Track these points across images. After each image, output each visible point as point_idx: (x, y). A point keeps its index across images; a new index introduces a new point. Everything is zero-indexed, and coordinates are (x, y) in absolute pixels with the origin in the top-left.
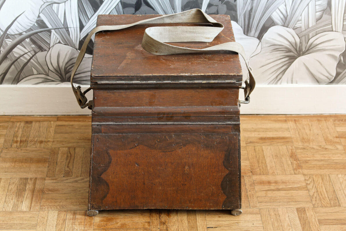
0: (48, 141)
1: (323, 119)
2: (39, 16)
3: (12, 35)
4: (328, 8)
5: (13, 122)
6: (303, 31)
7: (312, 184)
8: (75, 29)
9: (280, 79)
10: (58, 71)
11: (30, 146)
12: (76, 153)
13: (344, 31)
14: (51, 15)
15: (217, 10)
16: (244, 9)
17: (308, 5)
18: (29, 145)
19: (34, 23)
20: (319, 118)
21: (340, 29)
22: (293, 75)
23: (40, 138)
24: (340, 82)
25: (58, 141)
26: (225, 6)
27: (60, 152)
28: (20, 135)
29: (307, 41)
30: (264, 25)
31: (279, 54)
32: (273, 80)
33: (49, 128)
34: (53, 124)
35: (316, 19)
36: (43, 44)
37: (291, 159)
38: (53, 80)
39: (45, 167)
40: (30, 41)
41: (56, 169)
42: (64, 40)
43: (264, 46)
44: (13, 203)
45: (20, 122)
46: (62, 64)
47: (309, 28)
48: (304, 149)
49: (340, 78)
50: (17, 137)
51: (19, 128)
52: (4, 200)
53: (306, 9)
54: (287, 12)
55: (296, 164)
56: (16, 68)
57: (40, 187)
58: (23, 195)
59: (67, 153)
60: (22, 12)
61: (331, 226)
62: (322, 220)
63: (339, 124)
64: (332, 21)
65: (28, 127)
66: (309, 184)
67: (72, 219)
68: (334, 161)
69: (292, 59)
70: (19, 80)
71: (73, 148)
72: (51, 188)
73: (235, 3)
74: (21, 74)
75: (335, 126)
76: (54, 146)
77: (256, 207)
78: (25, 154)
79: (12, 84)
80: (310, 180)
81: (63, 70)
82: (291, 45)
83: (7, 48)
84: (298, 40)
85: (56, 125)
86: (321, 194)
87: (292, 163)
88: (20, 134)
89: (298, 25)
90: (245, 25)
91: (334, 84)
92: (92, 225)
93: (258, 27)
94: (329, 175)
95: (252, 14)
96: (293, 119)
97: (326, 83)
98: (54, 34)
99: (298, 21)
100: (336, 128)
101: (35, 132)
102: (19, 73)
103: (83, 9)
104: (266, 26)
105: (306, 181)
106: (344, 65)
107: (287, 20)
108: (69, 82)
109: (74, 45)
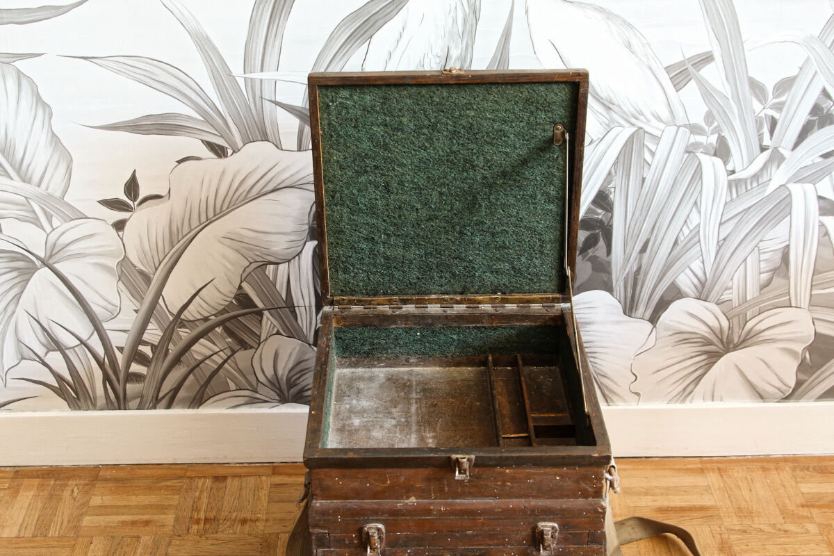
0: (257, 520)
1: (772, 466)
2: (240, 287)
3: (191, 321)
4: (783, 264)
5: (192, 478)
6: (736, 307)
8: (307, 308)
9: (690, 393)
10: (275, 384)
11: (223, 531)
13: (812, 306)
14: (262, 284)
16: (625, 270)
17: (745, 260)
18: (222, 527)
19: (230, 299)
20: (765, 464)
21: (805, 302)
22: (714, 385)
23: (241, 512)
24: (805, 397)
25: (275, 519)
26: (589, 265)
28: (204, 507)
29: (742, 326)
30: (662, 298)
31: (688, 349)
32: (678, 394)
33: (258, 491)
34: (266, 481)
35: (760, 286)
36: (248, 336)
38: (267, 399)
40: (223, 331)
42: (286, 329)
43: (662, 335)
45: (204, 477)
46: (283, 371)
47: (746, 301)
49: (803, 391)
50: (198, 510)
51: (202, 492)
53: (742, 267)
54: (705, 273)
56: (197, 380)
60: (210, 281)
63: (803, 478)
64: (789, 289)
65: (218, 490)
69: (714, 357)
70: (203, 401)
73: (607, 259)
74: (207, 390)
75: (797, 482)
76: (268, 531)
78: (213, 548)
79: (189, 408)
81: (285, 381)
82: (712, 332)
83: (181, 345)
84: (725, 323)
85: (271, 484)
88: (204, 505)
89: (725, 297)
90: (626, 299)
91: (791, 401)
93: (650, 302)
95: (640, 278)
96: (715, 466)
97: (777, 400)
98: (268, 318)
99: (726, 290)
100: (800, 485)
101: (233, 499)
102: (203, 388)
104: (666, 299)
106: (811, 367)
107: (705, 288)
108: (295, 402)
109: (306, 337)
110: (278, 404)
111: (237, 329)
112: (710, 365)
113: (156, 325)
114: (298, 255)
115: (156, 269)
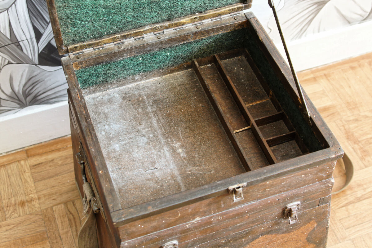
0: (32, 200)
1: (355, 64)
8: (29, 40)
9: (305, 31)
10: (14, 97)
11: (10, 217)
18: (8, 214)
20: (352, 64)
22: (320, 23)
23: (17, 196)
25: (45, 196)
27: (56, 216)
32: (297, 34)
33: (23, 175)
37: (350, 142)
42: (15, 59)
46: (18, 88)
48: (357, 120)
59: (67, 214)
71: (71, 203)
76: (43, 207)
81: (21, 94)
85: (30, 166)
87: (353, 148)
91: (367, 20)
96: (322, 73)
97: (359, 22)
101: (6, 187)
108: (32, 105)
109: (32, 60)
110: (19, 109)
112: (318, 11)
114: (14, 3)
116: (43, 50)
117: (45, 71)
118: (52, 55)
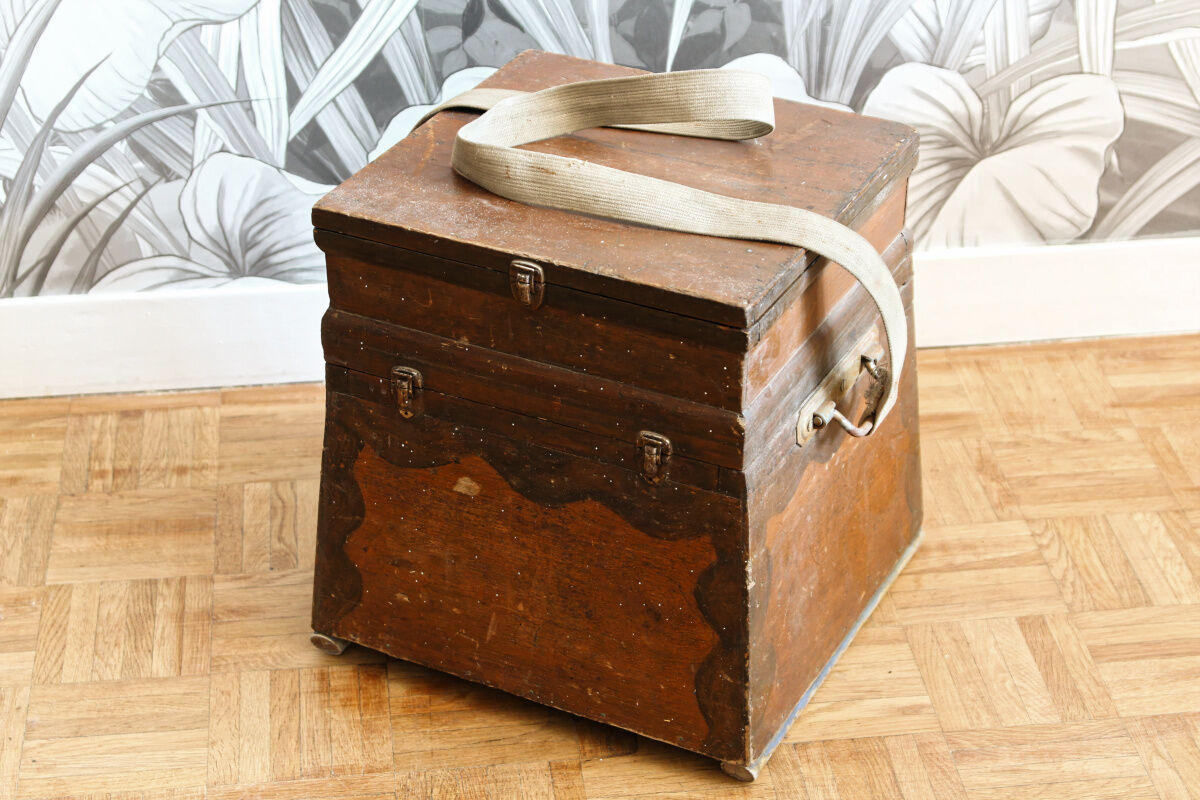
0: (204, 467)
1: (1064, 354)
2: (157, 68)
3: (71, 133)
5: (81, 415)
6: (992, 78)
7: (1055, 546)
8: (274, 103)
9: (925, 233)
10: (221, 245)
11: (147, 485)
12: (298, 499)
13: (1117, 70)
14: (194, 60)
15: (720, 21)
16: (806, 16)
18: (143, 481)
19: (140, 91)
20: (1053, 353)
21: (1104, 64)
22: (963, 220)
23: (175, 458)
24: (1113, 235)
25: (234, 465)
26: (746, 9)
27: (247, 498)
28: (109, 454)
29: (1004, 110)
30: (869, 64)
33: (200, 427)
34: (212, 414)
35: (1030, 39)
36: (171, 156)
37: (980, 477)
38: (206, 272)
39: (207, 544)
40: (129, 149)
41: (242, 548)
42: (237, 141)
44: (122, 654)
45: (104, 413)
46: (234, 223)
47: (1008, 66)
48: (1017, 444)
49: (1111, 223)
50: (100, 459)
52: (91, 650)
53: (999, 5)
54: (938, 18)
55: (999, 491)
56: (85, 240)
57: (200, 605)
58: (151, 630)
59: (271, 498)
60: (104, 57)
61: (1134, 662)
62: (1102, 647)
63: (1115, 368)
64: (1078, 42)
65: (130, 429)
66: (1048, 546)
67: (319, 692)
68: (1116, 475)
69: (961, 167)
70: (96, 278)
71: (288, 483)
72: (235, 604)
74: (102, 258)
75: (1104, 374)
76: (224, 481)
77: (891, 622)
78: (133, 508)
79: (71, 292)
80: (1049, 534)
81: (238, 239)
82: (954, 123)
83: (56, 176)
84: (976, 108)
85: (221, 417)
86: (1089, 575)
87: (984, 488)
88: (109, 451)
89: (973, 60)
90: (809, 68)
91: (1092, 240)
92: (386, 706)
93: (850, 72)
94: (1104, 516)
95: (832, 29)
96: (971, 359)
97: (1068, 241)
98: (206, 123)
99: (974, 46)
100: (1109, 378)
101: (158, 441)
102: (94, 259)
103: (298, 37)
104: (876, 65)
105: (1038, 539)
106: (1122, 179)
107: (940, 44)
108: (256, 275)
109: (272, 155)
110: (227, 280)
111: (152, 145)
112: (955, 182)
113: (13, 143)
114: (255, 5)
115: (10, 39)
116: (299, 134)
117: (296, 189)
118: (316, 152)
